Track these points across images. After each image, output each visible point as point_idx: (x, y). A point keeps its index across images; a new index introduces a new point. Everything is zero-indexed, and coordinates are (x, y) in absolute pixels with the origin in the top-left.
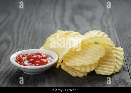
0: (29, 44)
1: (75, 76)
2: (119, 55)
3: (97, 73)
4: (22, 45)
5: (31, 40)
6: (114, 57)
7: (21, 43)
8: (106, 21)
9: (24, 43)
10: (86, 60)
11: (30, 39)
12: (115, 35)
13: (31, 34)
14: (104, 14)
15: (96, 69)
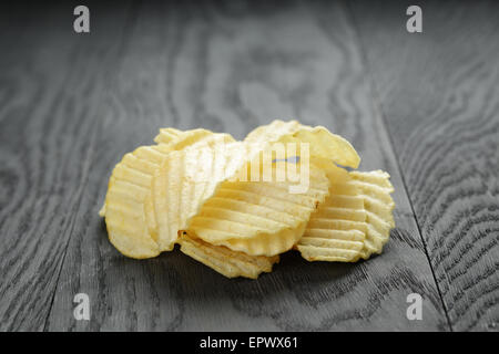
0: (83, 180)
1: (233, 276)
2: (377, 196)
3: (307, 257)
4: (58, 186)
5: (91, 169)
6: (358, 201)
7: (55, 180)
8: (350, 97)
9: (65, 178)
10: (267, 216)
11: (87, 164)
12: (378, 139)
13: (90, 151)
14: (342, 76)
15: (300, 243)
